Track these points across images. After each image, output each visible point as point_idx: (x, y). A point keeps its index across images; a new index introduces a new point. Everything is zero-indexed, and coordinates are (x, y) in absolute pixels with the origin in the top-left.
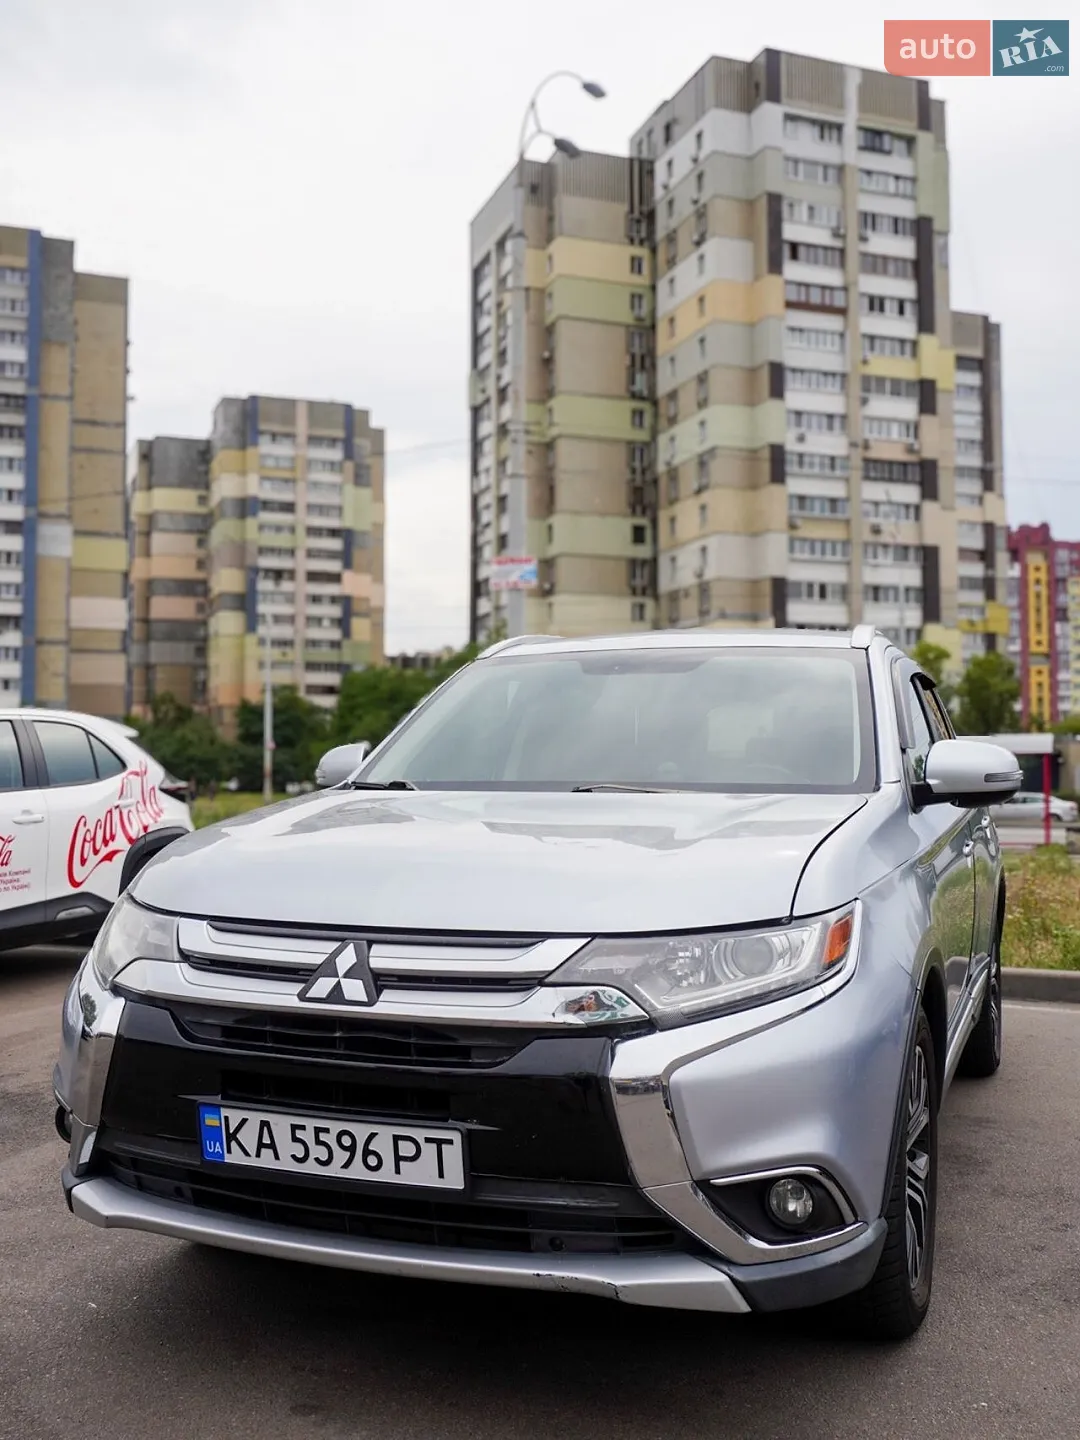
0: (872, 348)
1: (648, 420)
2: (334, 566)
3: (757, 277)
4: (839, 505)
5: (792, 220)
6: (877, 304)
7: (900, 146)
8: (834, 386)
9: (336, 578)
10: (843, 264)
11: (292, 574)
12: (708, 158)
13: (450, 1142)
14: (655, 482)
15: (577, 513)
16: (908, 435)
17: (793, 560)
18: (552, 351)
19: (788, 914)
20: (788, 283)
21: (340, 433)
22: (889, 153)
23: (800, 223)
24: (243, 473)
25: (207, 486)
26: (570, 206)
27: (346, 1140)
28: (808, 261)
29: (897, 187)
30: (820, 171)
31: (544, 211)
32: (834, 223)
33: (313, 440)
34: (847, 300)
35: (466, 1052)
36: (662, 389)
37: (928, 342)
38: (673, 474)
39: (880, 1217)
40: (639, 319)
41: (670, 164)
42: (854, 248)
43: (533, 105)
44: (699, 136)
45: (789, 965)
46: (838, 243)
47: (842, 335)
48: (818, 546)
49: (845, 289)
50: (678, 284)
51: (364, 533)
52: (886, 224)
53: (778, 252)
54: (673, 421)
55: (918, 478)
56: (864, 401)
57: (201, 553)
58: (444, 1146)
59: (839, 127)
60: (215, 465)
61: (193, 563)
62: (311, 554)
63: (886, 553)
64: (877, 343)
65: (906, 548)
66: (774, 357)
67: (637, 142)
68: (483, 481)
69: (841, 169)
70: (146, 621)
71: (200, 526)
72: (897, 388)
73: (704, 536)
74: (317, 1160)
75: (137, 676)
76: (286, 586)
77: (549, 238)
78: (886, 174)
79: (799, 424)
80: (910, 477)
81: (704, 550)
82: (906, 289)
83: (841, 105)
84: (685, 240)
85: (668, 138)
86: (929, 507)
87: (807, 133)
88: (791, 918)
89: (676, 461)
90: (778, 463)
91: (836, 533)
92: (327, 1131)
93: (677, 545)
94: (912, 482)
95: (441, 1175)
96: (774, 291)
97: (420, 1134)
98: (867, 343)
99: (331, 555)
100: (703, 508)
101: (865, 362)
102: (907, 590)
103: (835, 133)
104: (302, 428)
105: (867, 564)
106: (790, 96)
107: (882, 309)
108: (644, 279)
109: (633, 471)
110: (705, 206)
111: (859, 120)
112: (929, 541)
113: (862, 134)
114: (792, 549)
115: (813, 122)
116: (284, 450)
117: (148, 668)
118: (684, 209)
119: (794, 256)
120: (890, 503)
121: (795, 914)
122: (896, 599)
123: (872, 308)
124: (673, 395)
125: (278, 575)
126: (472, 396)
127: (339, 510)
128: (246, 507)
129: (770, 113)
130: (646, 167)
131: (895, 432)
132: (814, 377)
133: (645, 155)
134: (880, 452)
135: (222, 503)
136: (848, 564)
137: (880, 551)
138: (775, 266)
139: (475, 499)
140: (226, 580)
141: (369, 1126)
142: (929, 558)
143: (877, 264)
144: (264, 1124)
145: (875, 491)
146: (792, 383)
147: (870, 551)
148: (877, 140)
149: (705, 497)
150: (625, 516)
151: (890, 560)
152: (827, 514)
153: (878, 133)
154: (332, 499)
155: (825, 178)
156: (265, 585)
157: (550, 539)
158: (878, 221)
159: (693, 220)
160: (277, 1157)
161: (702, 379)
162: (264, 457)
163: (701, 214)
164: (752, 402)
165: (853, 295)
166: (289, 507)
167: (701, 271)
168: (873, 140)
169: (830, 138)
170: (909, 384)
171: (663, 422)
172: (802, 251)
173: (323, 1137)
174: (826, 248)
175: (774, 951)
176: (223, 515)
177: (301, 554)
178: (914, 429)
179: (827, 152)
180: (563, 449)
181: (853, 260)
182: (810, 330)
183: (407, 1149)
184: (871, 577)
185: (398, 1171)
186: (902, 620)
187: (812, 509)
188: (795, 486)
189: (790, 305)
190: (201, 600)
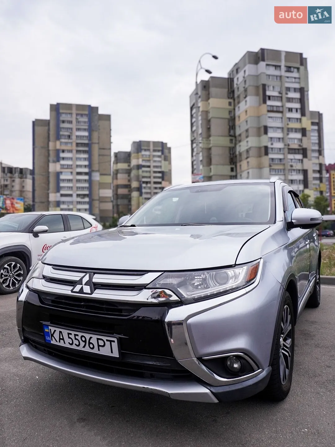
0: (290, 121)
1: (234, 141)
2: (160, 180)
3: (260, 105)
4: (282, 160)
5: (268, 90)
6: (290, 110)
7: (296, 70)
8: (280, 131)
9: (160, 183)
10: (282, 100)
11: (150, 182)
12: (247, 77)
13: (114, 341)
14: (236, 156)
15: (217, 165)
16: (299, 142)
17: (271, 174)
18: (210, 126)
19: (234, 263)
20: (268, 106)
21: (160, 149)
22: (293, 72)
23: (270, 91)
24: (138, 158)
25: (130, 162)
26: (213, 90)
27: (83, 339)
28: (273, 100)
29: (295, 80)
30: (275, 78)
31: (207, 92)
32: (279, 90)
33: (154, 151)
34: (283, 109)
35: (120, 311)
36: (237, 134)
37: (304, 119)
38: (240, 154)
39: (269, 366)
40: (231, 117)
41: (238, 79)
42: (284, 96)
43: (200, 61)
44: (245, 71)
45: (235, 281)
46: (280, 95)
47: (282, 118)
48: (277, 171)
49: (282, 106)
50: (241, 108)
51: (167, 172)
52: (293, 90)
53: (265, 98)
54: (240, 141)
55: (302, 152)
56: (288, 134)
57: (129, 178)
58: (112, 343)
59: (280, 66)
60: (132, 158)
61: (127, 181)
62: (155, 177)
63: (294, 172)
64: (291, 120)
65: (299, 170)
66: (265, 124)
67: (230, 74)
68: (194, 158)
69: (281, 77)
70: (117, 194)
71: (128, 172)
72: (296, 130)
73: (248, 169)
74: (76, 344)
75: (115, 207)
76: (149, 185)
77: (208, 99)
78: (292, 77)
79: (271, 140)
80: (300, 152)
81: (248, 173)
82: (298, 106)
83: (280, 60)
84: (242, 96)
85: (237, 72)
86: (305, 160)
87: (272, 69)
88: (236, 265)
89: (241, 151)
90: (267, 150)
91: (281, 167)
92: (78, 335)
93: (242, 172)
94: (301, 154)
95: (112, 352)
96: (264, 108)
97: (105, 338)
98: (288, 120)
99: (159, 177)
100: (248, 162)
101: (288, 124)
102: (300, 181)
103: (279, 68)
104: (151, 148)
105: (290, 175)
106: (267, 59)
107: (292, 111)
108: (232, 107)
109: (231, 154)
110: (247, 88)
111: (285, 64)
112: (305, 168)
113: (286, 68)
114: (270, 171)
115: (273, 65)
116: (147, 153)
117: (118, 205)
118: (242, 89)
119: (269, 99)
120: (295, 159)
121: (237, 263)
122: (297, 183)
123: (289, 111)
124: (240, 135)
125: (147, 183)
126: (191, 138)
127: (161, 167)
128: (139, 167)
129: (262, 64)
130: (232, 80)
131: (296, 141)
132: (275, 129)
133: (232, 77)
134: (292, 146)
135: (134, 166)
136: (285, 175)
137: (293, 171)
138: (265, 102)
139: (192, 162)
140: (135, 184)
141: (90, 335)
142: (305, 172)
143: (290, 100)
144: (60, 332)
145: (291, 156)
146: (270, 130)
147: (290, 171)
148: (290, 69)
149: (249, 160)
150: (228, 165)
151: (295, 173)
152: (279, 162)
153: (290, 67)
154: (158, 164)
155: (277, 79)
156: (144, 185)
157: (211, 171)
158: (290, 89)
159: (244, 92)
160: (65, 343)
161: (247, 131)
162: (143, 155)
163: (246, 90)
164: (259, 135)
165: (284, 108)
166: (149, 167)
167: (246, 104)
168: (289, 69)
169: (278, 69)
170: (299, 129)
171: (237, 142)
172: (271, 98)
173: (77, 337)
174: (277, 97)
175: (229, 276)
176: (134, 169)
177: (152, 177)
178: (301, 140)
179: (277, 73)
180: (213, 149)
181: (284, 99)
182: (274, 117)
183: (101, 343)
184: (290, 178)
185: (99, 350)
186: (298, 188)
187: (275, 161)
188: (271, 156)
189: (269, 111)
190: (129, 189)
